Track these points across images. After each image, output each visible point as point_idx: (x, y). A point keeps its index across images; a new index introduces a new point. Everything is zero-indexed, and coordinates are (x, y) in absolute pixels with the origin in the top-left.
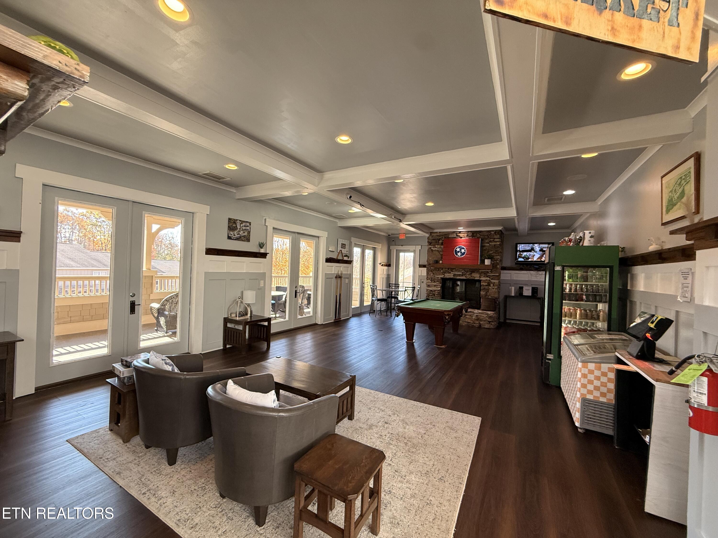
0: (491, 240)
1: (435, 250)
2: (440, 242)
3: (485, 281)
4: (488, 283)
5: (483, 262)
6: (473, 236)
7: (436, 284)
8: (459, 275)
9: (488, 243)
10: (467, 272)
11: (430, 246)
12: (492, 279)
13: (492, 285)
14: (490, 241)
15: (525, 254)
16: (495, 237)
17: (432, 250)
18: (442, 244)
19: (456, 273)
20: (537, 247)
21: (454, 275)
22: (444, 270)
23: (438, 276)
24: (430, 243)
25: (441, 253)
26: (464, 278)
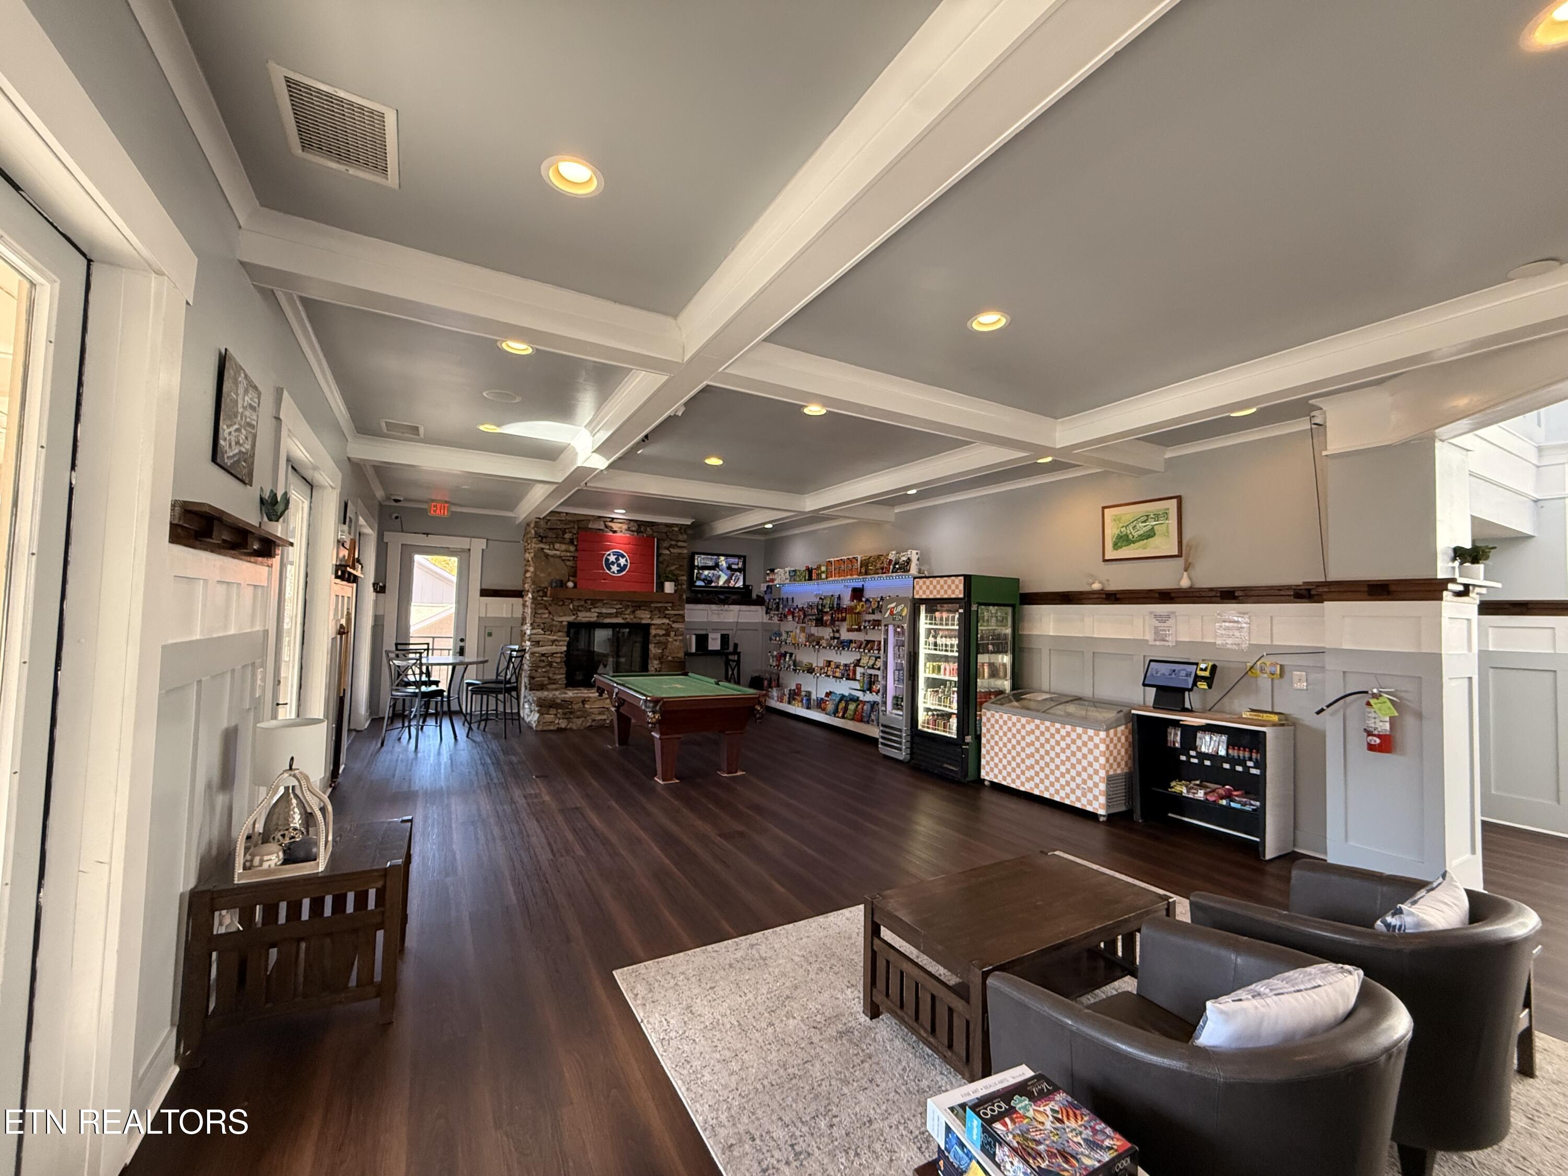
0: (673, 543)
1: (552, 556)
2: (567, 536)
3: (659, 627)
4: (666, 630)
5: (661, 587)
6: (638, 531)
7: (555, 638)
8: (610, 615)
9: (668, 549)
10: (627, 607)
11: (542, 546)
12: (674, 622)
13: (672, 634)
14: (671, 546)
15: (706, 572)
16: (680, 537)
17: (547, 556)
18: (571, 542)
19: (604, 611)
20: (723, 562)
21: (600, 615)
22: (576, 603)
23: (560, 619)
24: (542, 538)
25: (568, 563)
26: (619, 620)
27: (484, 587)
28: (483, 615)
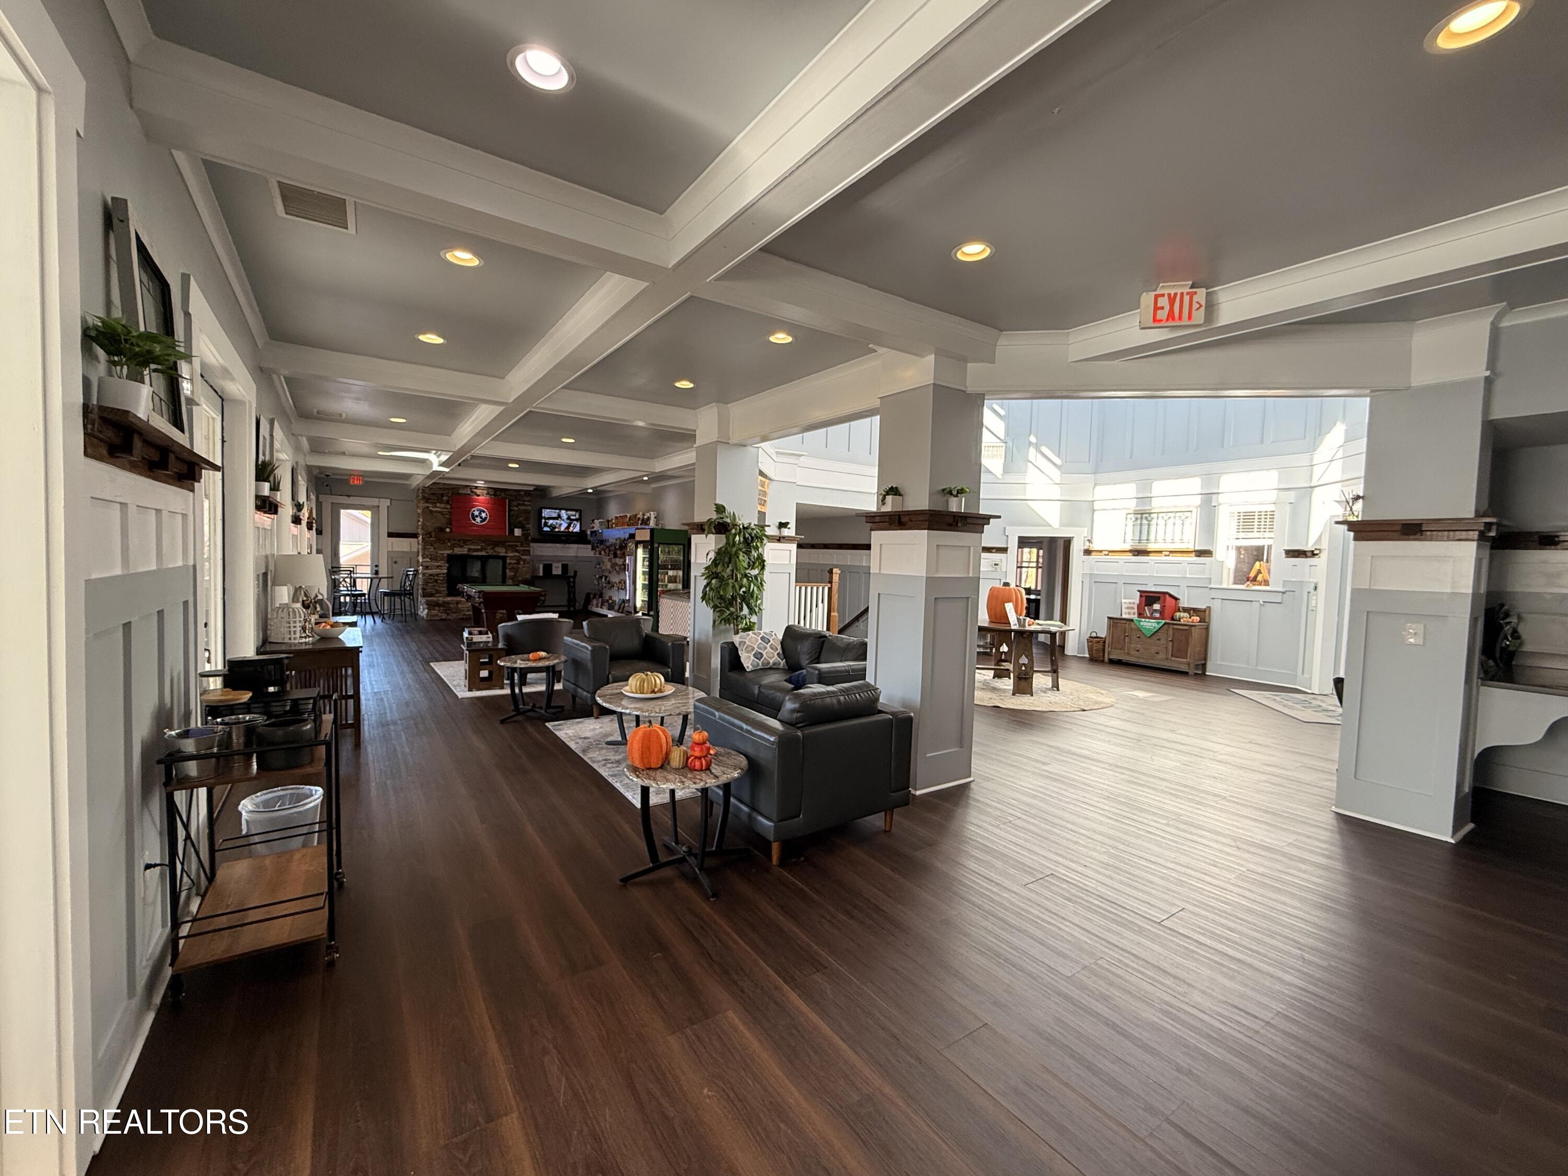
0: (521, 502)
1: (435, 512)
2: (445, 498)
3: (512, 558)
4: (517, 560)
5: (512, 532)
6: (495, 495)
7: (439, 564)
8: (477, 550)
9: (517, 506)
10: (489, 545)
11: (427, 505)
12: (522, 555)
13: (522, 563)
14: (519, 504)
15: (551, 522)
16: (526, 499)
17: (431, 511)
18: (448, 502)
19: (472, 547)
20: (564, 514)
21: (470, 550)
22: (452, 542)
23: (442, 552)
24: (427, 500)
25: (447, 516)
26: (484, 553)
27: (390, 531)
28: (390, 549)
